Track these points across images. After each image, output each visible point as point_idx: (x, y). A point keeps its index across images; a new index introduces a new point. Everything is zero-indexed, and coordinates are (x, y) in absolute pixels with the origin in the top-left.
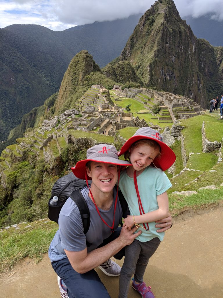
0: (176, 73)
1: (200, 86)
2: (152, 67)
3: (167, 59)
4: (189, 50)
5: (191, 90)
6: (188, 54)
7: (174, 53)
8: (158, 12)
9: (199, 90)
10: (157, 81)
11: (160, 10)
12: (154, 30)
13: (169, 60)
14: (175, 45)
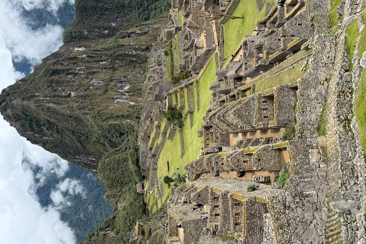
0: (119, 74)
1: (139, 32)
2: (108, 118)
3: (96, 92)
4: (81, 57)
5: (146, 47)
6: (86, 58)
7: (85, 82)
8: (20, 114)
9: (145, 33)
10: (133, 107)
11: (16, 111)
12: (48, 119)
13: (97, 89)
14: (74, 81)
